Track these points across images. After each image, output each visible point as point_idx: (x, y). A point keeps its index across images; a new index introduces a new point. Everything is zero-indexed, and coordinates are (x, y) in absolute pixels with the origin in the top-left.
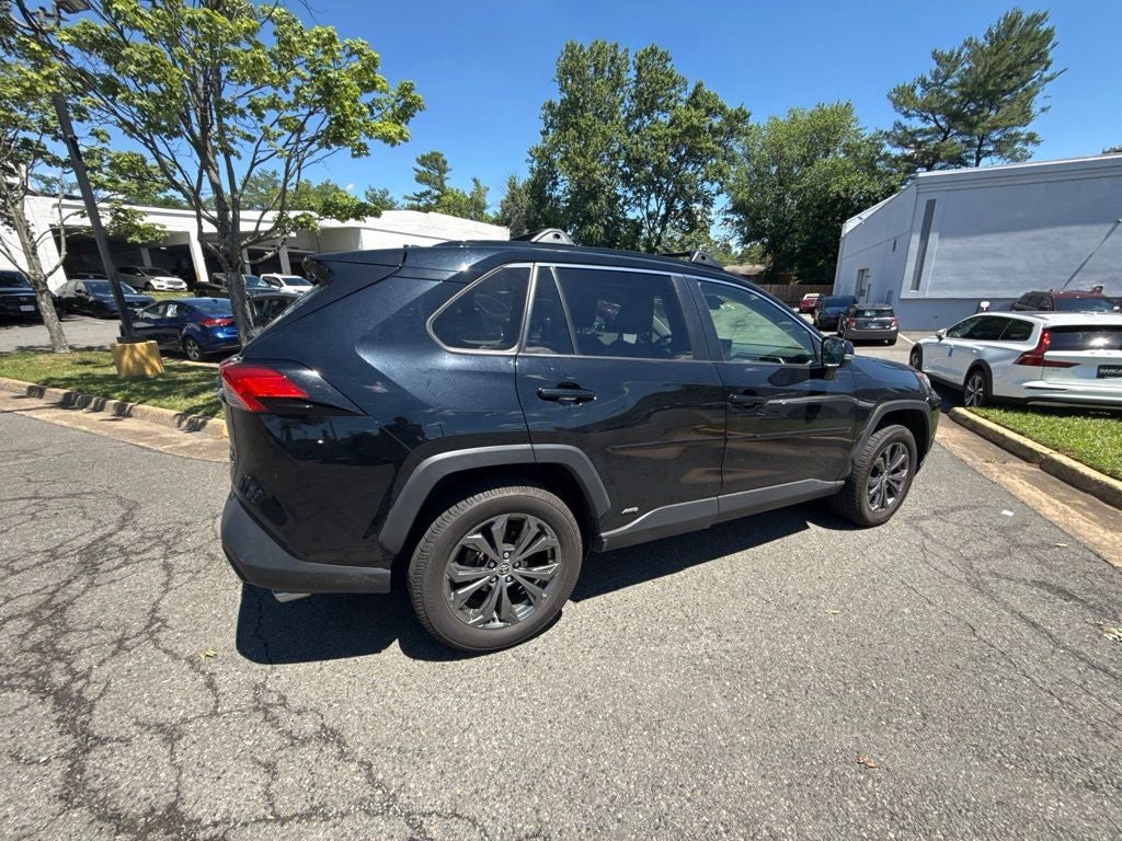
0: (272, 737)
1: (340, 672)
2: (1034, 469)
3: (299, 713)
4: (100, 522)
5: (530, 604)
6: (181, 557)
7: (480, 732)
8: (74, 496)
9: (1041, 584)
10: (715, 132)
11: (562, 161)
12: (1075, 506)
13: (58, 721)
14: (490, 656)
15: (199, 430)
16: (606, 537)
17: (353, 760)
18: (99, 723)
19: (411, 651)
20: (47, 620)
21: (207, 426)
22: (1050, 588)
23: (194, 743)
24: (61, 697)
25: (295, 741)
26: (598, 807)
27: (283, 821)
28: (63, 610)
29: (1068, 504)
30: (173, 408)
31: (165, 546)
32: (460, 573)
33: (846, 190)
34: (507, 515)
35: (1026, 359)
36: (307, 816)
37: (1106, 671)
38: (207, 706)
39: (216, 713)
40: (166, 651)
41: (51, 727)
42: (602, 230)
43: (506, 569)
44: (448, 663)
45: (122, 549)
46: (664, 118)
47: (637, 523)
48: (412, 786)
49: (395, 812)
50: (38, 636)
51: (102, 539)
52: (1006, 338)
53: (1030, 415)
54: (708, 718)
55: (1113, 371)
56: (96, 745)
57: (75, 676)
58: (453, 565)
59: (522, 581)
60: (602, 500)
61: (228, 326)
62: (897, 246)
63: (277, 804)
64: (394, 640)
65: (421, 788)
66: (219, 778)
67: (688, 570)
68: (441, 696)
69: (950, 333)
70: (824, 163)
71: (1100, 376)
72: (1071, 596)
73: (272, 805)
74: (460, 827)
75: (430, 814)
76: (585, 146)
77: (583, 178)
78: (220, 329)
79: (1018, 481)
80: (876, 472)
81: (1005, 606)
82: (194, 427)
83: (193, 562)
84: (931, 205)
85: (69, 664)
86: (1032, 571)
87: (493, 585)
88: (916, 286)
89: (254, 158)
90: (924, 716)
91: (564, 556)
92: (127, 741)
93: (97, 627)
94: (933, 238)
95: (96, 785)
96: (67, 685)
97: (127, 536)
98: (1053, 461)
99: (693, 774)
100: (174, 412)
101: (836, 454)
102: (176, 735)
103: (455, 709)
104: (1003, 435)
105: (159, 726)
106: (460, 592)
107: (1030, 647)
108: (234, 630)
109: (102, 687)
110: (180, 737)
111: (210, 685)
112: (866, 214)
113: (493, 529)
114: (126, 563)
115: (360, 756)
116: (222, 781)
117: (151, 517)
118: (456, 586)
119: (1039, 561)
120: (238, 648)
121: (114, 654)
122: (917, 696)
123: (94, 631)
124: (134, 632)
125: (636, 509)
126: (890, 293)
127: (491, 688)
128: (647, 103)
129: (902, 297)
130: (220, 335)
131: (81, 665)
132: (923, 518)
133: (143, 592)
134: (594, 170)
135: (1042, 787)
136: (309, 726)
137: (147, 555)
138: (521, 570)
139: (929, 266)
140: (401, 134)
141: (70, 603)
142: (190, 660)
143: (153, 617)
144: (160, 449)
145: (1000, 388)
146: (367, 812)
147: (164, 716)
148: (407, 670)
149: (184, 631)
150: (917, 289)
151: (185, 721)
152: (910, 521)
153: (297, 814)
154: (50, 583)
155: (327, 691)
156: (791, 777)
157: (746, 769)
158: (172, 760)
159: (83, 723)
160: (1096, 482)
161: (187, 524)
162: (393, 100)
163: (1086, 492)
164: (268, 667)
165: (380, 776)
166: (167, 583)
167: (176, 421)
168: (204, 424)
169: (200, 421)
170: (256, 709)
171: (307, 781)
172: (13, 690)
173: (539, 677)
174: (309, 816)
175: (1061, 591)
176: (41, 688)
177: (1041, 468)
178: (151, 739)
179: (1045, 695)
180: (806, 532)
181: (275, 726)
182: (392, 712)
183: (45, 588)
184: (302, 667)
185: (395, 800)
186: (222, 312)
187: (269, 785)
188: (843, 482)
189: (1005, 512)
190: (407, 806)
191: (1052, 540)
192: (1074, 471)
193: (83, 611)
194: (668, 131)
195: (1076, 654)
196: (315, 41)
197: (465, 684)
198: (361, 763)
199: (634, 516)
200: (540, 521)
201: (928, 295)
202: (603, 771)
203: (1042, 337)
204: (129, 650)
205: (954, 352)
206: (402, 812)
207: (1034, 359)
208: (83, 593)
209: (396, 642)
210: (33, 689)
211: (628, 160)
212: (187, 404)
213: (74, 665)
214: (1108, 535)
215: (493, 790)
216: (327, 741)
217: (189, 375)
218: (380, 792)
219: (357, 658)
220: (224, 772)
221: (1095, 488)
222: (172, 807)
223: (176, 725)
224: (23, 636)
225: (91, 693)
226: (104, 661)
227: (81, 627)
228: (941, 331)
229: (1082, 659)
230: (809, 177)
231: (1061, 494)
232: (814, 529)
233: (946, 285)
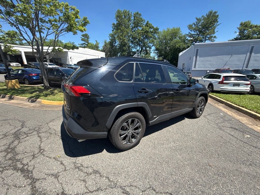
0: (82, 174)
1: (93, 157)
2: (224, 105)
3: (87, 168)
4: (16, 126)
5: (135, 138)
6: (42, 134)
7: (131, 167)
8: (5, 120)
9: (231, 128)
10: (152, 32)
11: (117, 37)
12: (233, 112)
13: (24, 176)
14: (127, 151)
15: (34, 102)
16: (150, 123)
17: (104, 177)
18: (36, 175)
19: (109, 151)
20: (10, 152)
21: (37, 101)
22: (233, 128)
23: (63, 177)
24: (22, 170)
25: (88, 174)
26: (161, 180)
27: (92, 192)
28: (14, 149)
29: (232, 112)
30: (26, 97)
31: (36, 132)
32: (122, 132)
33: (179, 46)
34: (132, 119)
36: (97, 190)
37: (247, 143)
38: (63, 169)
39: (66, 170)
40: (47, 157)
41: (22, 178)
42: (127, 54)
43: (130, 131)
44: (118, 153)
45: (24, 133)
46: (140, 29)
47: (156, 119)
48: (119, 181)
49: (118, 187)
50: (9, 156)
51: (18, 131)
52: (216, 78)
53: (221, 94)
54: (178, 160)
55: (236, 85)
56: (37, 181)
57: (24, 165)
58: (120, 131)
59: (134, 133)
60: (150, 115)
61: (36, 76)
62: (191, 59)
63: (89, 189)
65: (121, 181)
66: (72, 185)
67: (164, 129)
68: (119, 160)
69: (204, 77)
70: (175, 40)
71: (234, 86)
72: (237, 130)
73: (88, 189)
74: (133, 188)
75: (126, 186)
76: (122, 34)
77: (122, 41)
78: (34, 76)
79: (221, 107)
80: (198, 107)
81: (226, 132)
82: (33, 102)
83: (46, 135)
84: (197, 50)
85: (21, 162)
86: (229, 125)
87: (128, 135)
88: (195, 67)
89: (47, 34)
90: (218, 155)
91: (142, 127)
92: (45, 179)
93: (26, 152)
94: (198, 57)
95: (41, 190)
96: (23, 167)
97: (24, 130)
98: (227, 103)
99: (178, 171)
100: (26, 98)
101: (192, 103)
102: (57, 176)
103: (124, 163)
104: (217, 98)
105: (52, 174)
106: (122, 137)
107: (233, 140)
108: (63, 150)
109: (33, 167)
110: (59, 176)
111: (62, 163)
112: (184, 52)
113: (129, 122)
114: (27, 136)
115: (105, 176)
116: (73, 185)
117: (30, 124)
118: (121, 135)
119: (230, 123)
120: (66, 154)
121: (33, 159)
122: (216, 151)
123: (25, 154)
124: (36, 153)
125: (156, 116)
126: (190, 69)
127: (130, 158)
128: (137, 25)
129: (192, 70)
130: (34, 78)
131: (25, 162)
132: (206, 116)
133: (35, 143)
134: (125, 40)
135: (243, 166)
136: (90, 170)
137: (33, 134)
138: (134, 131)
139: (197, 63)
140: (84, 29)
141: (15, 147)
142: (54, 158)
143: (40, 149)
144: (25, 107)
145: (215, 89)
146: (111, 188)
147: (52, 172)
148: (109, 156)
149: (50, 152)
151: (58, 173)
152: (204, 116)
153: (94, 190)
154: (7, 143)
155: (92, 162)
156: (197, 169)
157: (188, 169)
158: (59, 182)
159: (31, 176)
160: (236, 107)
161: (40, 126)
162: (82, 21)
163: (234, 109)
164: (75, 158)
165: (111, 180)
166: (41, 140)
167: (28, 100)
168: (36, 101)
169: (35, 100)
170: (76, 168)
171: (94, 183)
172: (8, 170)
173: (140, 154)
174: (98, 190)
175: (235, 129)
176: (16, 169)
177: (225, 105)
178: (51, 178)
179: (238, 149)
180: (185, 120)
181: (82, 171)
182: (109, 165)
183: (7, 144)
184: (84, 157)
185: (117, 184)
186: (34, 72)
187: (85, 185)
188: (192, 109)
189: (221, 114)
190: (120, 185)
191: (231, 119)
192: (232, 105)
193: (20, 149)
194: (141, 32)
195: (241, 140)
196: (62, 5)
197: (124, 157)
198: (106, 177)
199: (156, 118)
200: (138, 120)
201: (197, 69)
202: (160, 173)
203: (223, 78)
204: (37, 157)
205: (205, 81)
206: (119, 186)
207: (221, 83)
208: (18, 144)
209: (105, 150)
210: (13, 169)
211: (132, 38)
212: (30, 95)
213: (23, 162)
214: (240, 117)
215: (138, 179)
216: (96, 173)
217: (28, 88)
218: (112, 183)
219: (97, 154)
220: (73, 183)
221: (236, 108)
222: (63, 193)
223: (56, 174)
224: (5, 156)
225: (30, 168)
226: (31, 160)
227: (21, 153)
228: (202, 77)
229: (242, 141)
230: (172, 43)
231: (230, 110)
232: (186, 119)
233: (201, 67)
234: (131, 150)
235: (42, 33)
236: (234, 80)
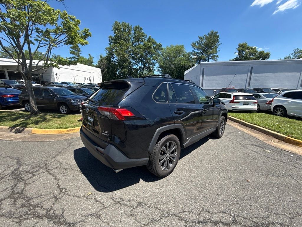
1: (132, 189)
2: (238, 124)
3: (129, 201)
4: (9, 165)
5: (172, 163)
6: (53, 170)
7: (176, 194)
9: (252, 145)
10: (155, 48)
11: (116, 52)
12: (248, 130)
13: (54, 223)
14: (166, 177)
15: (21, 132)
16: (185, 145)
17: (152, 208)
18: (70, 220)
19: (147, 180)
20: (19, 198)
21: (25, 131)
22: (254, 145)
23: (106, 216)
24: (48, 217)
25: (134, 208)
26: (211, 201)
27: (147, 225)
28: (22, 193)
30: (6, 126)
31: (44, 169)
32: (161, 157)
33: (184, 64)
34: (169, 142)
35: (231, 102)
37: (270, 158)
38: (101, 206)
39: (105, 207)
40: (74, 196)
41: (53, 225)
42: (127, 70)
44: (157, 181)
45: (27, 172)
46: (142, 44)
47: (188, 142)
48: (171, 209)
49: (171, 215)
50: (20, 202)
51: (16, 170)
52: (226, 98)
53: (233, 113)
54: (218, 180)
55: (245, 104)
56: (74, 225)
57: (47, 210)
58: (160, 155)
59: (170, 157)
60: (184, 136)
61: (13, 97)
63: (142, 222)
65: (172, 208)
66: (121, 222)
68: (162, 188)
69: (215, 97)
70: (179, 58)
71: (244, 105)
72: (258, 146)
73: (141, 223)
74: (188, 213)
75: (179, 213)
76: (122, 48)
77: (122, 57)
78: (10, 98)
79: (236, 126)
80: (220, 126)
81: (250, 149)
82: (18, 132)
83: (60, 171)
84: (203, 69)
85: (42, 208)
86: (249, 143)
87: (166, 160)
88: (202, 86)
89: (39, 45)
90: (251, 171)
91: (178, 151)
92: (84, 221)
93: (42, 195)
94: (205, 76)
96: (47, 214)
97: (24, 168)
98: (241, 122)
99: (223, 190)
100: (7, 127)
101: (215, 123)
102: (98, 216)
103: (167, 190)
104: (230, 117)
105: (91, 215)
106: (161, 162)
107: (258, 156)
108: (91, 186)
110: (100, 216)
111: (97, 201)
112: (190, 70)
113: (167, 145)
114: (33, 175)
115: (153, 206)
116: (122, 222)
117: (29, 161)
118: (160, 161)
119: (250, 141)
120: (97, 190)
121: (56, 201)
122: (248, 168)
123: (42, 197)
124: (57, 194)
127: (172, 184)
128: (138, 39)
130: (10, 100)
131: (47, 206)
132: (227, 135)
133: (49, 182)
134: (125, 55)
135: (274, 178)
136: (135, 204)
137: (40, 172)
138: (170, 155)
139: (204, 82)
140: (86, 43)
141: (23, 190)
142: (84, 196)
143: (60, 189)
144: (10, 140)
146: (165, 217)
147: (90, 212)
148: (149, 185)
149: (75, 190)
151: (97, 212)
152: (225, 136)
153: (148, 223)
154: (8, 187)
155: (132, 194)
156: (239, 186)
157: (231, 187)
158: (103, 222)
159: (63, 221)
160: (250, 125)
161: (46, 161)
163: (248, 127)
164: (111, 193)
165: (162, 209)
166: (56, 178)
167: (9, 130)
168: (23, 130)
169: (21, 129)
170: (116, 203)
171: (145, 215)
172: (27, 220)
173: (180, 180)
174: (152, 222)
175: (256, 146)
176: (37, 216)
178: (91, 218)
179: (265, 163)
181: (125, 205)
182: (153, 195)
183: (7, 188)
184: (121, 190)
185: (169, 213)
186: (9, 93)
187: (136, 219)
188: (216, 129)
189: (239, 132)
191: (249, 137)
192: (246, 123)
193: (30, 191)
194: (143, 47)
195: (264, 156)
197: (165, 185)
198: (155, 207)
199: (189, 139)
200: (174, 142)
201: (205, 88)
202: (207, 194)
203: (233, 97)
204: (61, 199)
206: (173, 214)
207: (232, 102)
208: (25, 187)
209: (141, 179)
210: (35, 217)
211: (133, 53)
212: (12, 124)
213: (43, 207)
214: (256, 135)
215: (188, 204)
216: (142, 205)
217: (4, 114)
218: (164, 212)
219: (134, 185)
220: (121, 220)
221: (250, 126)
223: (95, 213)
224: (14, 204)
225: (59, 212)
226: (54, 203)
227: (35, 196)
228: (213, 96)
229: (266, 156)
230: (176, 61)
231: (245, 128)
232: (210, 140)
233: (208, 86)
234: (169, 176)
235: (31, 45)
236: (243, 99)
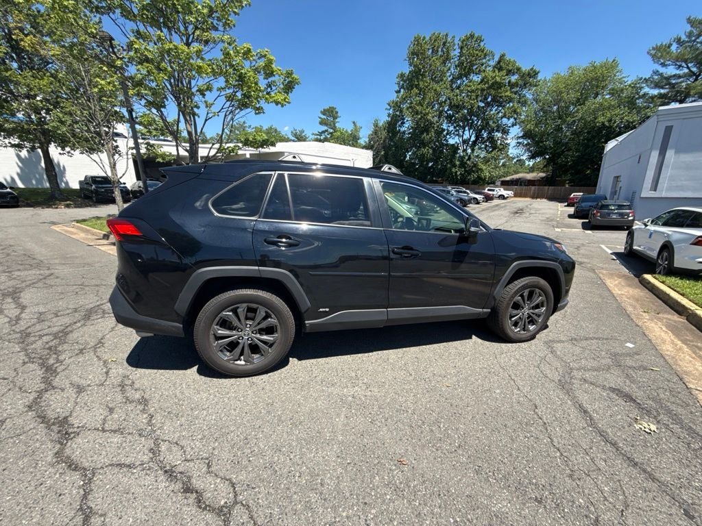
0: (119, 397)
1: (163, 375)
3: (136, 390)
7: (210, 411)
8: (97, 286)
9: (614, 390)
10: (512, 85)
11: (408, 109)
12: (692, 346)
13: (42, 378)
16: (308, 324)
17: (146, 413)
18: (57, 382)
20: (59, 338)
22: (621, 393)
23: (88, 395)
24: (48, 369)
25: (128, 400)
26: (244, 453)
27: (105, 431)
28: (68, 334)
29: (686, 344)
32: (219, 332)
33: (610, 121)
34: (247, 304)
35: (699, 241)
36: (115, 431)
37: (614, 445)
38: (101, 381)
39: (103, 384)
40: (97, 356)
41: (39, 380)
42: (431, 151)
43: (247, 334)
44: (214, 379)
45: (104, 311)
46: (476, 78)
47: (329, 318)
48: (165, 428)
49: (152, 437)
50: (53, 343)
51: (98, 306)
54: (329, 425)
56: (51, 389)
57: (58, 361)
58: (215, 327)
59: (258, 342)
62: (641, 159)
63: (106, 424)
64: (195, 365)
65: (169, 428)
68: (202, 393)
69: (654, 222)
70: (592, 103)
72: (632, 400)
73: (104, 424)
74: (175, 448)
75: (166, 441)
76: (423, 98)
77: (420, 119)
81: (574, 398)
84: (668, 130)
85: (58, 356)
86: (615, 382)
88: (655, 187)
90: (459, 447)
91: (283, 331)
92: (63, 390)
93: (76, 343)
94: (670, 154)
95: (43, 404)
96: (53, 364)
98: (696, 315)
102: (82, 390)
103: (205, 400)
105: (78, 386)
106: (220, 342)
107: (570, 423)
108: (130, 351)
109: (65, 367)
110: (83, 392)
111: (107, 373)
112: (620, 138)
115: (151, 412)
116: (90, 411)
118: (217, 338)
119: (628, 377)
120: (127, 359)
121: (77, 354)
122: (464, 436)
123: (74, 344)
124: (89, 347)
125: (327, 310)
126: (634, 193)
127: (227, 393)
128: (466, 70)
129: (642, 196)
131: (62, 357)
134: (428, 114)
136: (137, 396)
138: (257, 335)
139: (665, 174)
140: (284, 100)
143: (100, 342)
145: (680, 262)
146: (140, 435)
147: (82, 382)
148: (194, 380)
149: (109, 349)
150: (655, 190)
151: (89, 385)
152: (548, 342)
153: (111, 430)
154: (68, 322)
155: (153, 383)
156: (353, 460)
158: (76, 400)
162: (282, 80)
164: (135, 369)
165: (154, 422)
170: (120, 386)
171: (123, 418)
172: (33, 363)
175: (626, 396)
176: (43, 364)
177: (687, 320)
178: (73, 390)
181: (123, 394)
182: (176, 396)
183: (66, 324)
184: (148, 371)
187: (107, 416)
188: (488, 310)
189: (628, 345)
190: (158, 436)
193: (75, 335)
194: (479, 87)
195: (601, 432)
196: (243, 51)
197: (217, 390)
198: (150, 415)
200: (267, 309)
201: (664, 195)
202: (257, 439)
204: (83, 354)
205: (653, 236)
206: (154, 437)
208: (79, 328)
210: (40, 364)
211: (451, 107)
213: (60, 357)
215: (199, 437)
216: (140, 404)
218: (150, 428)
219: (174, 371)
220: (93, 408)
222: (66, 418)
223: (85, 386)
224: (47, 343)
225: (60, 369)
226: (72, 357)
227: (71, 342)
228: (647, 220)
229: (602, 436)
230: (579, 112)
231: (689, 338)
232: (476, 339)
233: (681, 188)
